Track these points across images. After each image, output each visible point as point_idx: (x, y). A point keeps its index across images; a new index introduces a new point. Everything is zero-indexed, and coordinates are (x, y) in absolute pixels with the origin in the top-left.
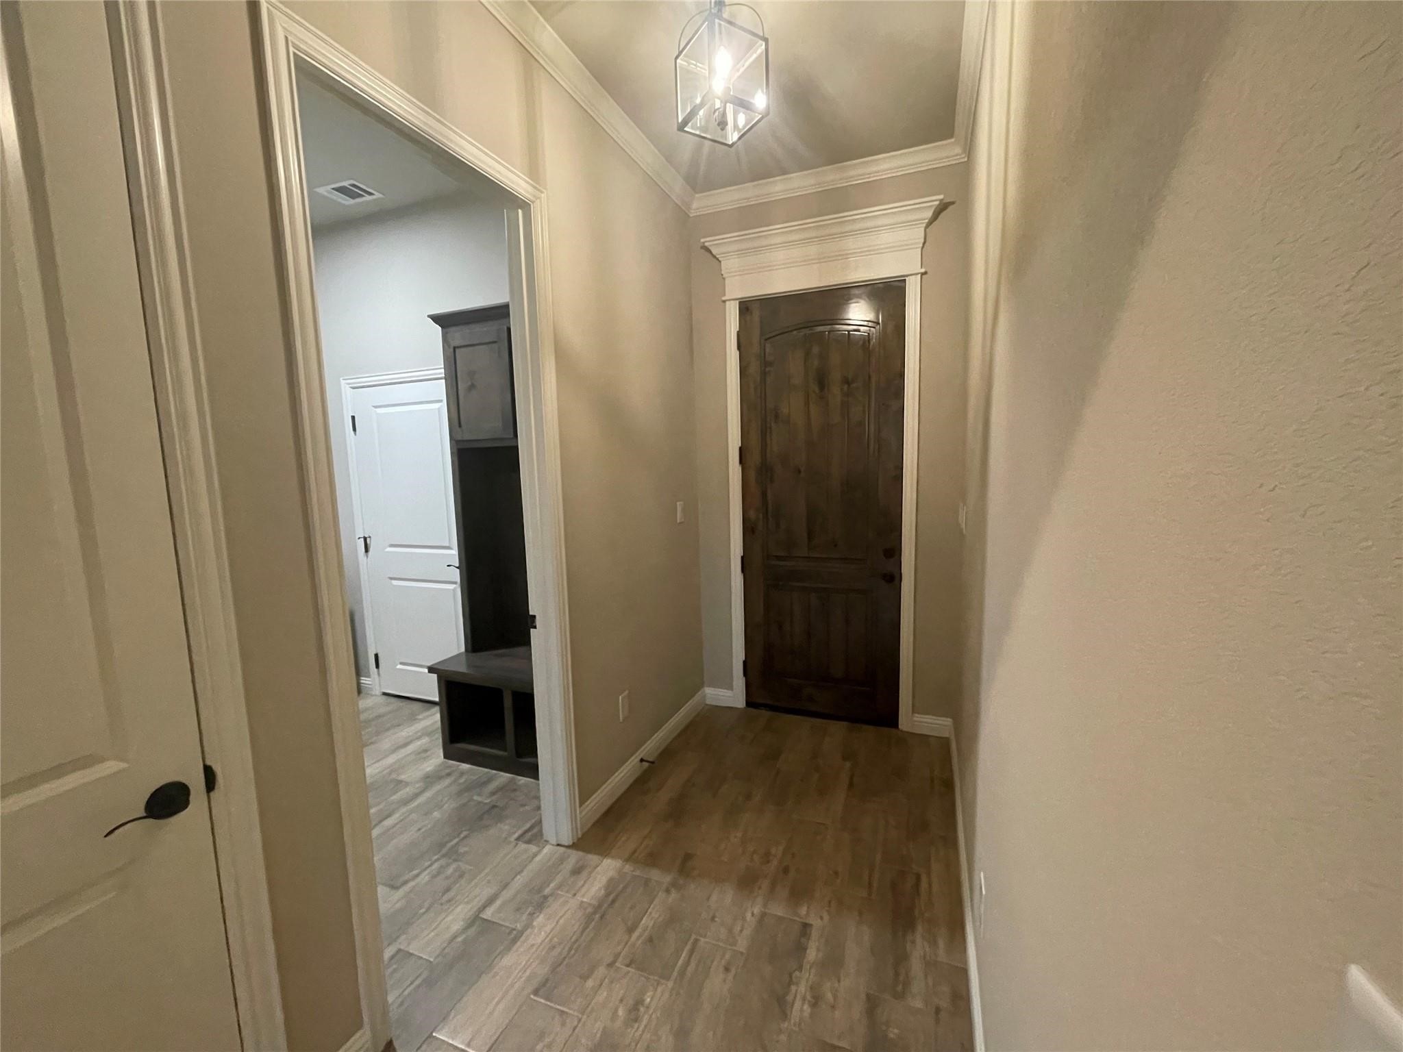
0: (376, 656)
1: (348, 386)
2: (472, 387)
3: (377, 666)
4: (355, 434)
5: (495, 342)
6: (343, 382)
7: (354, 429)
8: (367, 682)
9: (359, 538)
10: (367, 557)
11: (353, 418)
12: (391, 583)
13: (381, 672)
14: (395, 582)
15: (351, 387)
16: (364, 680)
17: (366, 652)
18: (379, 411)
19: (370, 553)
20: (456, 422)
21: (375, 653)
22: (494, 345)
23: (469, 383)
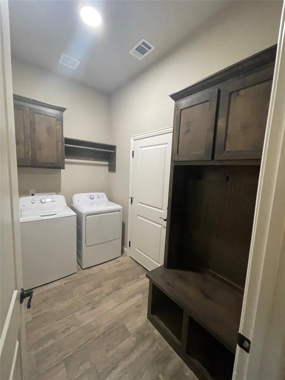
0: (130, 242)
1: (133, 139)
2: (187, 132)
3: (130, 246)
4: (133, 158)
5: (208, 101)
6: (131, 138)
7: (133, 156)
8: (126, 250)
9: (130, 198)
10: (132, 205)
11: (133, 152)
12: (138, 217)
13: (130, 249)
14: (139, 217)
15: (134, 140)
16: (125, 249)
17: (127, 240)
18: (142, 149)
19: (133, 204)
20: (176, 151)
21: (129, 241)
22: (207, 103)
23: (187, 129)
